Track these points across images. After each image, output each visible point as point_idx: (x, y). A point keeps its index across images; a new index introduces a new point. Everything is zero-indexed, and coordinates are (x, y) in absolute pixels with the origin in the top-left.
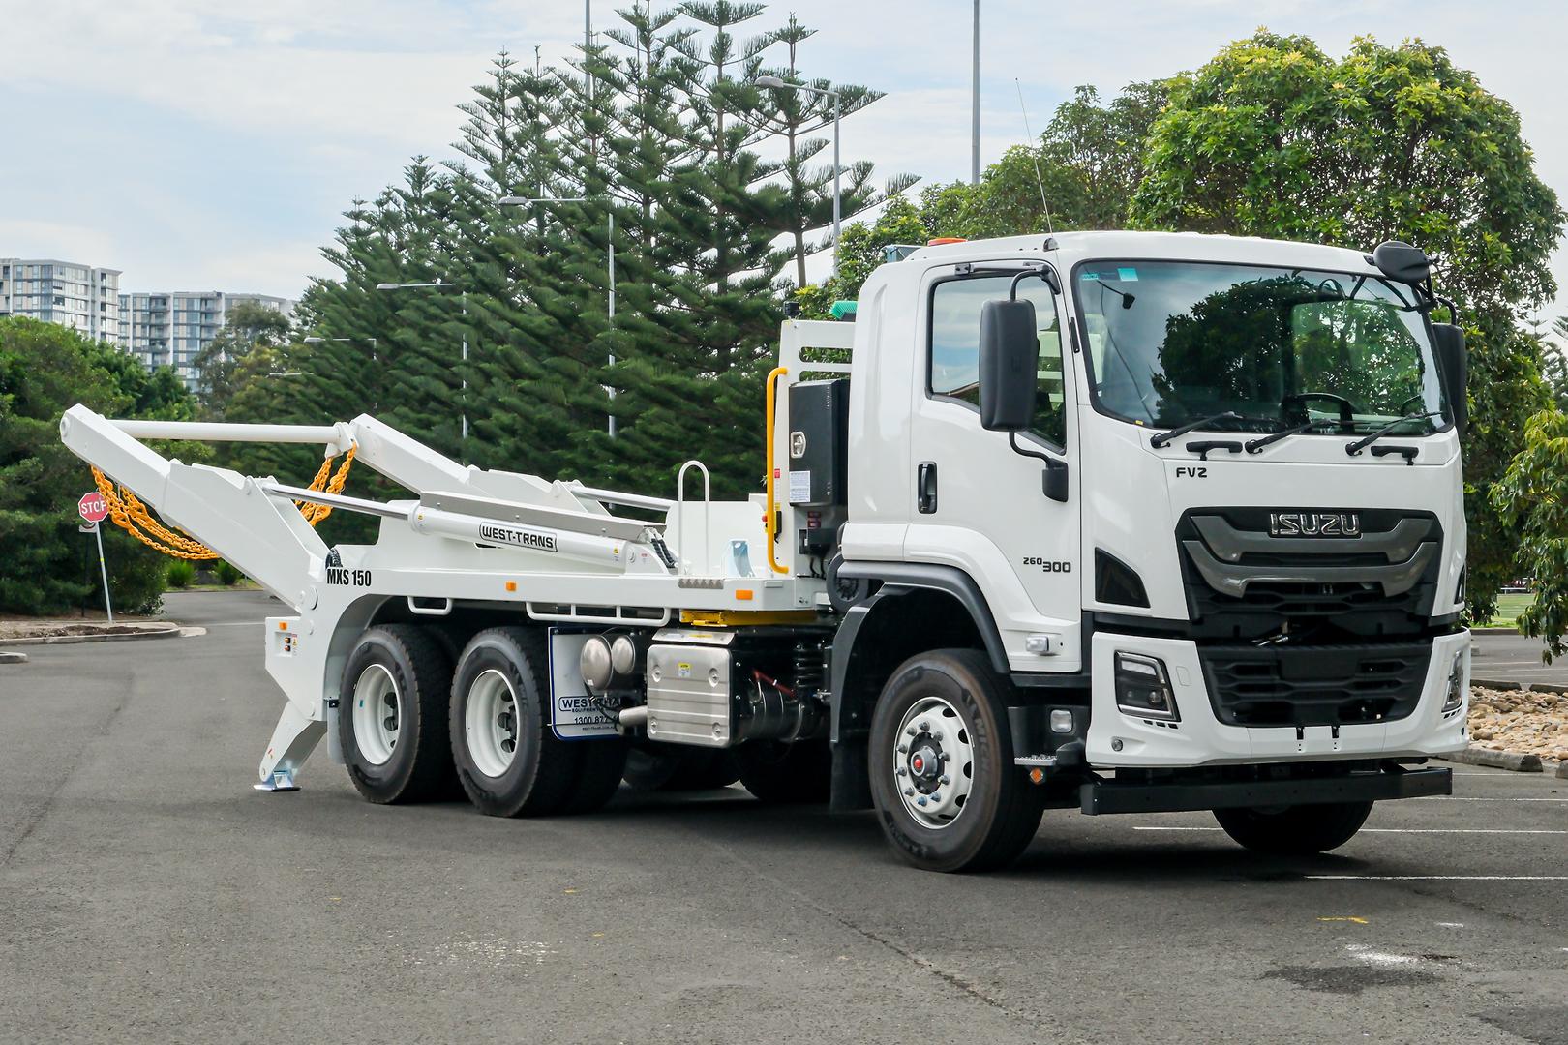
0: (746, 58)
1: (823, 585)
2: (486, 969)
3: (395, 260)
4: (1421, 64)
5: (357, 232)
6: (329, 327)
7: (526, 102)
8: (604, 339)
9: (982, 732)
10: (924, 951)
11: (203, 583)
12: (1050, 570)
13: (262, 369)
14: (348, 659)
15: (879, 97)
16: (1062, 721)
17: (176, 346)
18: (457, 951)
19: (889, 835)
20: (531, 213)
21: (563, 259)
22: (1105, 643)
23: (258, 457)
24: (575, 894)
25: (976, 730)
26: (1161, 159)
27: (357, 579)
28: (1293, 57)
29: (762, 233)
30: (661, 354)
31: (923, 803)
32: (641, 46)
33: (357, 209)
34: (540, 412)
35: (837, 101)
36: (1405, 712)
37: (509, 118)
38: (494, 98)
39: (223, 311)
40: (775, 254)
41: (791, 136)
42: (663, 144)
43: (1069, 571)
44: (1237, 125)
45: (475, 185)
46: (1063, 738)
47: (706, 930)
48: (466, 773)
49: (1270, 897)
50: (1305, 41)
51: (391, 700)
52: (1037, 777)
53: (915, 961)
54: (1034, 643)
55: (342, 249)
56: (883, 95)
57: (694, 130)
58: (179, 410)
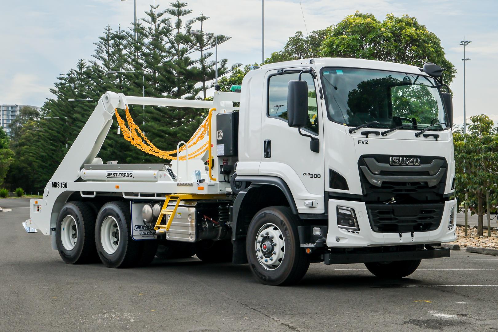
0: (187, 27)
1: (229, 185)
2: (112, 324)
3: (73, 92)
4: (409, 22)
5: (61, 84)
6: (52, 114)
7: (116, 42)
8: (141, 116)
9: (288, 235)
10: (275, 315)
11: (11, 196)
12: (313, 177)
13: (31, 127)
14: (59, 214)
15: (229, 38)
16: (317, 231)
17: (3, 122)
18: (101, 317)
19: (254, 273)
20: (117, 77)
21: (128, 91)
22: (333, 203)
23: (29, 155)
24: (143, 295)
25: (286, 235)
26: (326, 53)
27: (62, 185)
28: (368, 20)
29: (192, 82)
30: (159, 121)
31: (266, 261)
32: (153, 23)
33: (61, 76)
34: (120, 140)
35: (216, 39)
36: (435, 228)
37: (110, 46)
38: (105, 41)
39: (18, 110)
40: (196, 89)
41: (201, 51)
42: (160, 54)
43: (320, 177)
44: (350, 42)
45: (99, 68)
46: (318, 237)
47: (193, 308)
48: (101, 253)
49: (392, 293)
50: (371, 15)
51: (74, 228)
52: (308, 251)
53: (273, 319)
54: (307, 203)
55: (57, 89)
56: (230, 38)
57: (170, 49)
58: (4, 141)
